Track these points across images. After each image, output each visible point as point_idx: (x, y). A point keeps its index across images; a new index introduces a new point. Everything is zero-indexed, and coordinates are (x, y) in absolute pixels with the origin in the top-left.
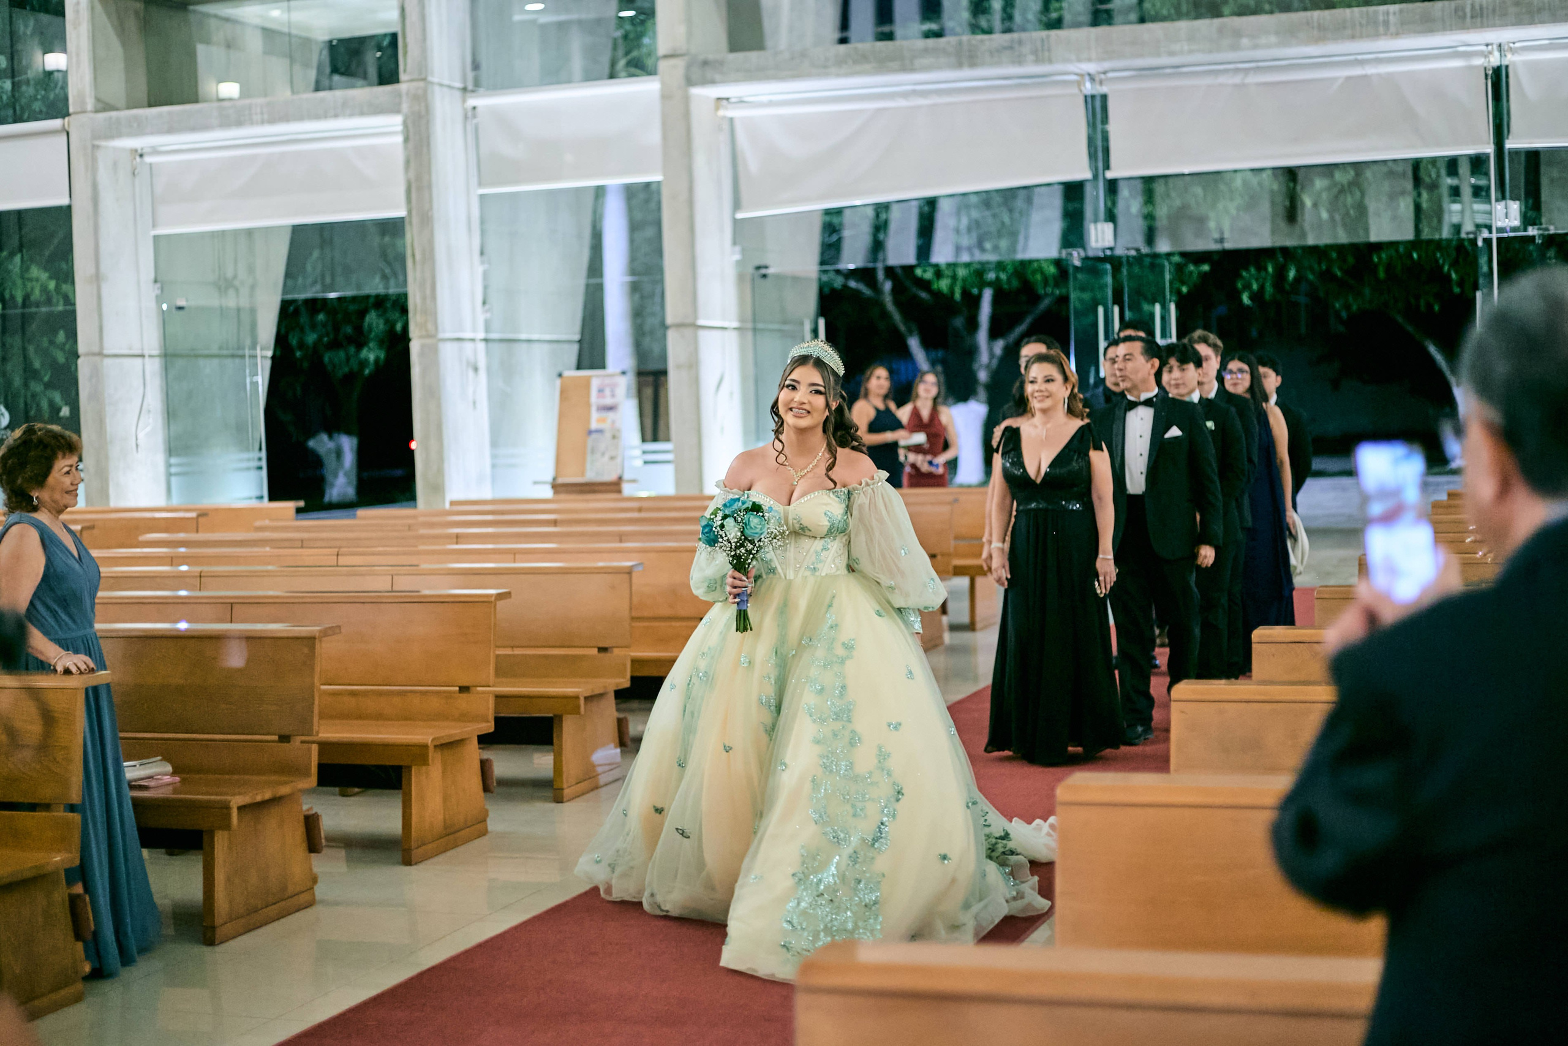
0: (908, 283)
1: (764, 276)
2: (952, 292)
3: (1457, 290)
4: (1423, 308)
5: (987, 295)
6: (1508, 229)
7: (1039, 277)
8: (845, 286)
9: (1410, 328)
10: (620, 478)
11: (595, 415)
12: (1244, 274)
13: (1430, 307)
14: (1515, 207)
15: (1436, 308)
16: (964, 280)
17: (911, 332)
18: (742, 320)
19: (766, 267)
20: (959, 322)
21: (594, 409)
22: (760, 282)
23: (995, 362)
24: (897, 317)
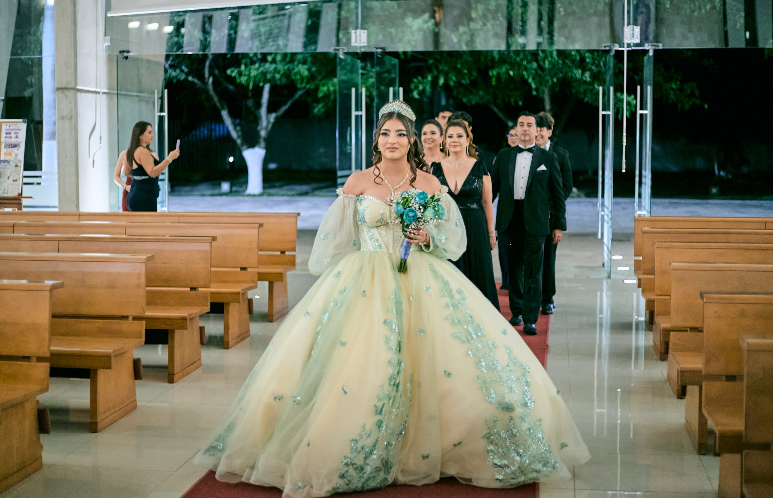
0: (222, 80)
1: (127, 58)
2: (248, 84)
3: (534, 93)
4: (513, 103)
5: (267, 87)
6: (632, 44)
7: (298, 77)
8: (186, 80)
9: (500, 115)
10: (21, 194)
11: (3, 150)
12: (415, 80)
13: (516, 103)
14: (637, 29)
15: (520, 103)
16: (255, 77)
17: (223, 108)
18: (109, 88)
19: (128, 52)
20: (250, 103)
21: (3, 145)
22: (122, 62)
23: (270, 126)
24: (216, 98)
